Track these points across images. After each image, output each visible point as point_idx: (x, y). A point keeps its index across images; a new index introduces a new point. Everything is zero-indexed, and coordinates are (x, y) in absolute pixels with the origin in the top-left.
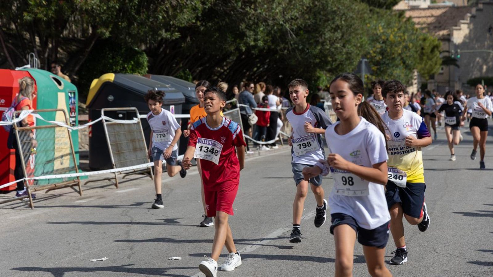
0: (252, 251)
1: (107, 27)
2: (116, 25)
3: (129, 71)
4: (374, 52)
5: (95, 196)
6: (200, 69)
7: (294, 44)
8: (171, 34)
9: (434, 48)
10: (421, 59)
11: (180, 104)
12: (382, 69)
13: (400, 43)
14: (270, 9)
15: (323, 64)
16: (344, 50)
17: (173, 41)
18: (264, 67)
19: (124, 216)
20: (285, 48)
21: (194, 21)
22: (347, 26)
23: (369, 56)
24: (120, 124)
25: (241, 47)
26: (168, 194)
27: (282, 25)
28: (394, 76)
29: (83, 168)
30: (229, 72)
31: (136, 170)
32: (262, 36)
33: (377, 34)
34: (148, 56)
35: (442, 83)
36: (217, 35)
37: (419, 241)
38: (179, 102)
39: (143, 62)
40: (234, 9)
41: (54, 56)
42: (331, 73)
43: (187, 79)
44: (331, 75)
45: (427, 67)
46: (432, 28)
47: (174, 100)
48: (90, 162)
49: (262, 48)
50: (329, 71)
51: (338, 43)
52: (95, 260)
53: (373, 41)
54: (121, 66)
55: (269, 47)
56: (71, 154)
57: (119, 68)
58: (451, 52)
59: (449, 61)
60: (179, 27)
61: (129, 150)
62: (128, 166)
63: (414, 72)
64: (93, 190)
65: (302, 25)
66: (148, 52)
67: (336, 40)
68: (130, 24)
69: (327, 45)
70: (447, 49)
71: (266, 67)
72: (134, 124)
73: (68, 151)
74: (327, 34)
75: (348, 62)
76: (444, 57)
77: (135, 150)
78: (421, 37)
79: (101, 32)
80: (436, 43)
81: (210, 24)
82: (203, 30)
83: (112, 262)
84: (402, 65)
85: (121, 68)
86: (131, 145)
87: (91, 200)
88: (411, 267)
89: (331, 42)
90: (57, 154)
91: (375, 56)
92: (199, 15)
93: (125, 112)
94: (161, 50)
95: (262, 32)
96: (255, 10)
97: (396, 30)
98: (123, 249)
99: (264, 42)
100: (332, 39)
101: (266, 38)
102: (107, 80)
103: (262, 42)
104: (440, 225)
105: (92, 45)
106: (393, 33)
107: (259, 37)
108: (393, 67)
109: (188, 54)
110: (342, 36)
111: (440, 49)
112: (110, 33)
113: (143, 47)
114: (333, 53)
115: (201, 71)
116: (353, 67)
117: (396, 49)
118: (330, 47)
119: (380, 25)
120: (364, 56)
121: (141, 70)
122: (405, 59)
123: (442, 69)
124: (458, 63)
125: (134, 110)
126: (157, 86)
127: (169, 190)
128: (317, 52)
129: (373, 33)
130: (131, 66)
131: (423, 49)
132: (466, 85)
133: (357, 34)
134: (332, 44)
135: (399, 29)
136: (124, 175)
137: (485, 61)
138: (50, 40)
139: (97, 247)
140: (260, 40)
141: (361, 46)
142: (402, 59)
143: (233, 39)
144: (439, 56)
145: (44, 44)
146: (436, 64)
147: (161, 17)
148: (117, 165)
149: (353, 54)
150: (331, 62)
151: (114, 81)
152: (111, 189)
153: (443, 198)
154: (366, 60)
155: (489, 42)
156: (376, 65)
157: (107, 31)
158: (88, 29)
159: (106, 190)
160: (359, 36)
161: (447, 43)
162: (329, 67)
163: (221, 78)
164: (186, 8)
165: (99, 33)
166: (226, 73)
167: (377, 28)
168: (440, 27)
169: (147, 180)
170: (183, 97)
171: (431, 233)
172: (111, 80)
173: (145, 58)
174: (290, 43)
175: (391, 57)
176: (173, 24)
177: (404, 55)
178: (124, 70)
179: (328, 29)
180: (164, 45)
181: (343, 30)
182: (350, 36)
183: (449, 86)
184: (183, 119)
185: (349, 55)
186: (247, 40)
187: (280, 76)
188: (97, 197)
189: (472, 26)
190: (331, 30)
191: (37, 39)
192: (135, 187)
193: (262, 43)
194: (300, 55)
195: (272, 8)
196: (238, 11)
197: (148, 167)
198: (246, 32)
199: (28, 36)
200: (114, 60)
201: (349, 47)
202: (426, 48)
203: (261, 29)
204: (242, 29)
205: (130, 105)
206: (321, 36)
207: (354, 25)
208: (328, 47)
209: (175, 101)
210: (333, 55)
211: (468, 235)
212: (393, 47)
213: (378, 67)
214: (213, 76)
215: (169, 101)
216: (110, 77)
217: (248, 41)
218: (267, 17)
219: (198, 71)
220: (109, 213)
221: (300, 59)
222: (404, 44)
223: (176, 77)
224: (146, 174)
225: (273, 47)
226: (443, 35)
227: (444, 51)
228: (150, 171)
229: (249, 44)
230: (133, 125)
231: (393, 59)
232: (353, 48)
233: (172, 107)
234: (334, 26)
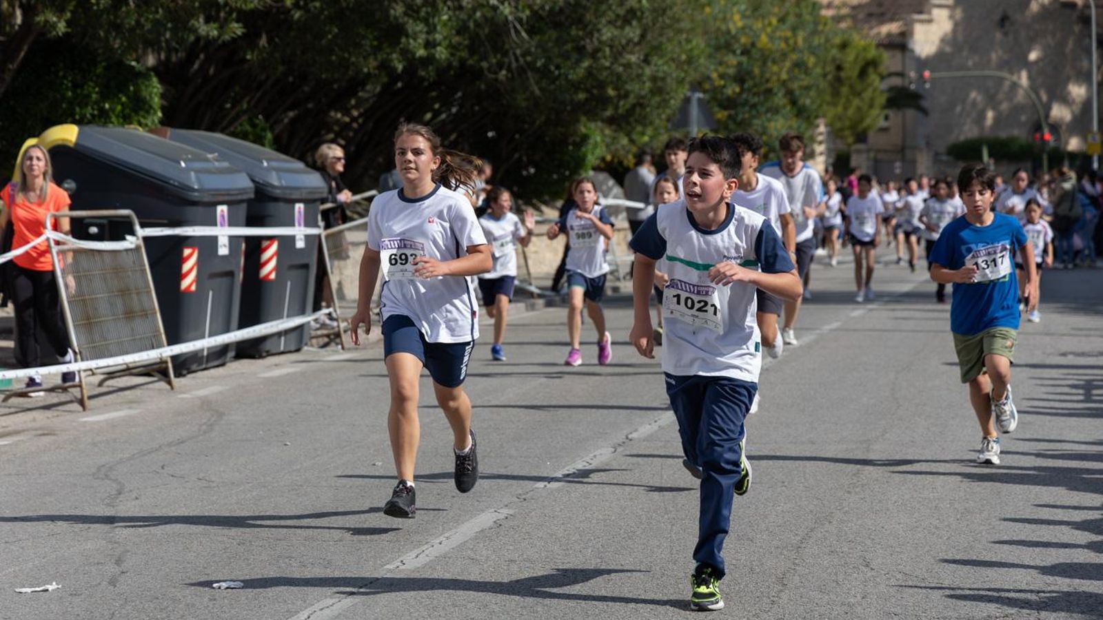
0: (419, 566)
1: (60, 11)
2: (83, 5)
3: (114, 119)
4: (721, 76)
5: (27, 430)
6: (291, 114)
7: (524, 55)
8: (221, 28)
9: (868, 66)
10: (836, 93)
11: (241, 201)
12: (740, 117)
13: (784, 55)
15: (595, 105)
16: (648, 71)
17: (225, 44)
18: (450, 110)
19: (103, 479)
20: (500, 66)
22: (654, 10)
23: (707, 86)
24: (92, 251)
25: (391, 60)
26: (211, 425)
27: (495, 8)
28: (771, 136)
29: (2, 360)
30: (364, 122)
31: (131, 365)
32: (445, 34)
33: (729, 32)
34: (161, 81)
35: (886, 151)
36: (336, 30)
37: (828, 542)
38: (240, 197)
39: (150, 95)
42: (614, 127)
43: (259, 140)
44: (615, 131)
45: (851, 112)
46: (861, 16)
47: (228, 192)
48: (16, 345)
49: (445, 64)
50: (611, 121)
51: (632, 53)
52: (29, 590)
53: (718, 48)
54: (95, 107)
55: (462, 62)
57: (89, 111)
58: (909, 77)
59: (902, 99)
60: (240, 12)
61: (113, 315)
62: (111, 356)
63: (818, 126)
64: (23, 413)
65: (542, 8)
66: (162, 71)
67: (627, 44)
68: (119, 1)
69: (605, 57)
70: (898, 68)
71: (454, 110)
72: (127, 250)
74: (604, 30)
75: (657, 99)
76: (891, 89)
77: (129, 315)
78: (837, 40)
79: (46, 21)
80: (872, 53)
81: (317, 4)
82: (299, 19)
83: (71, 595)
84: (788, 108)
85: (96, 112)
86: (119, 303)
87: (19, 441)
88: (809, 606)
89: (615, 50)
91: (724, 87)
93: (105, 221)
94: (196, 66)
95: (445, 25)
97: (774, 21)
98: (98, 564)
99: (449, 50)
100: (617, 43)
101: (456, 40)
102: (60, 143)
103: (446, 48)
104: (880, 501)
105: (22, 54)
106: (769, 30)
107: (438, 37)
108: (767, 111)
109: (263, 77)
110: (643, 36)
111: (883, 69)
112: (69, 23)
113: (151, 61)
114: (619, 76)
115: (293, 121)
116: (668, 111)
117: (775, 68)
118: (612, 63)
119: (735, 9)
120: (697, 86)
121: (144, 117)
122: (797, 93)
123: (887, 118)
124: (925, 104)
125: (128, 217)
126: (185, 157)
127: (213, 416)
128: (581, 75)
129: (719, 29)
130: (119, 108)
131: (839, 68)
132: (944, 158)
133: (680, 31)
134: (617, 55)
135: (782, 20)
136: (102, 377)
137: (992, 100)
139: (33, 556)
140: (439, 44)
141: (690, 61)
142: (790, 93)
143: (375, 43)
144: (878, 86)
146: (871, 106)
148: (84, 352)
149: (669, 80)
150: (615, 101)
151: (77, 144)
152: (70, 411)
153: (887, 435)
154: (701, 95)
155: (1000, 53)
156: (725, 108)
157: (59, 18)
158: (13, 15)
159: (58, 416)
160: (684, 36)
161: (898, 55)
162: (609, 113)
163: (343, 139)
165: (42, 24)
166: (355, 125)
167: (728, 16)
168: (882, 14)
169: (159, 390)
170: (250, 185)
171: (859, 522)
172: (71, 141)
173: (154, 87)
174: (515, 54)
175: (762, 88)
176: (226, 4)
177: (795, 86)
178: (102, 118)
179: (608, 18)
180: (202, 56)
181: (644, 21)
182: (661, 35)
183: (903, 160)
184: (248, 239)
185: (660, 84)
186: (409, 44)
187: (490, 134)
188: (34, 432)
189: (959, 13)
190: (616, 21)
192: (130, 408)
193: (444, 51)
194: (537, 83)
197: (161, 359)
198: (405, 23)
200: (79, 91)
201: (660, 62)
202: (847, 65)
203: (445, 17)
204: (396, 18)
205: (118, 204)
206: (591, 34)
207: (671, 8)
208: (607, 64)
209: (229, 195)
210: (618, 82)
211: (949, 526)
212: (769, 64)
213: (733, 112)
214: (323, 132)
215: (213, 195)
216: (67, 133)
217: (411, 47)
219: (286, 121)
220: (66, 472)
221: (537, 92)
222: (794, 57)
223: (233, 135)
224: (155, 374)
225: (470, 62)
226: (889, 35)
227: (890, 75)
228: (166, 369)
229: (414, 54)
230: (125, 253)
231: (769, 91)
232: (669, 67)
233: (222, 210)
234: (621, 11)
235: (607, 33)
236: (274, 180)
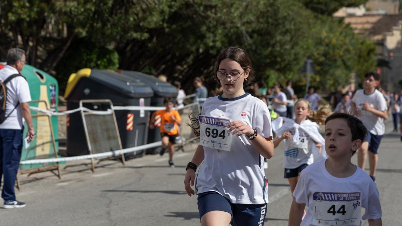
1: (83, 27)
2: (92, 26)
3: (101, 67)
5: (74, 179)
6: (163, 66)
7: (249, 45)
8: (141, 36)
9: (370, 51)
10: (359, 62)
12: (325, 69)
13: (341, 46)
14: (229, 13)
15: (273, 64)
17: (142, 41)
19: (103, 198)
21: (161, 23)
22: (295, 30)
23: (313, 58)
24: (96, 115)
26: (140, 178)
27: (239, 28)
28: (336, 76)
29: (62, 154)
30: (189, 70)
32: (220, 37)
33: (320, 38)
34: (118, 53)
36: (181, 36)
38: (148, 96)
40: (196, 12)
41: (34, 53)
42: (279, 72)
45: (364, 68)
46: (367, 33)
48: (67, 149)
49: (220, 48)
50: (278, 70)
51: (287, 45)
53: (317, 44)
54: (95, 63)
56: (52, 142)
57: (93, 64)
58: (385, 56)
59: (383, 63)
60: (148, 29)
61: (103, 138)
62: (102, 153)
64: (71, 173)
65: (256, 28)
67: (286, 42)
68: (104, 25)
69: (277, 47)
70: (381, 52)
72: (108, 115)
73: (48, 139)
74: (277, 37)
75: (295, 62)
76: (378, 60)
77: (109, 138)
78: (361, 41)
79: (79, 31)
80: (372, 47)
81: (174, 26)
82: (168, 31)
84: (343, 66)
85: (95, 65)
86: (105, 134)
87: (71, 183)
89: (281, 44)
90: (39, 142)
91: (319, 58)
92: (166, 17)
93: (99, 104)
94: (129, 48)
95: (220, 34)
96: (216, 14)
97: (338, 34)
99: (222, 43)
100: (282, 41)
101: (224, 39)
102: (83, 76)
105: (68, 44)
106: (336, 37)
107: (217, 38)
108: (335, 67)
110: (291, 39)
111: (376, 52)
112: (87, 32)
116: (299, 67)
117: (338, 51)
118: (280, 49)
119: (323, 30)
120: (309, 58)
121: (112, 66)
122: (346, 60)
124: (390, 65)
125: (108, 102)
126: (128, 81)
128: (268, 53)
129: (317, 37)
130: (103, 63)
131: (360, 51)
132: (397, 85)
134: (282, 46)
135: (341, 33)
136: (99, 161)
138: (31, 39)
140: (218, 41)
141: (307, 48)
142: (343, 60)
143: (195, 40)
144: (374, 58)
145: (26, 43)
146: (371, 65)
147: (132, 19)
148: (93, 151)
149: (300, 55)
150: (280, 62)
151: (90, 76)
152: (88, 173)
154: (310, 61)
156: (319, 66)
157: (83, 30)
158: (64, 30)
159: (84, 174)
160: (306, 39)
161: (381, 47)
162: (278, 67)
163: (181, 76)
164: (154, 11)
165: (76, 33)
166: (186, 71)
167: (321, 32)
168: (375, 32)
169: (119, 166)
170: (152, 91)
172: (88, 75)
173: (116, 56)
174: (246, 45)
175: (333, 59)
176: (143, 26)
177: (345, 58)
178: (98, 67)
179: (279, 33)
181: (292, 34)
182: (298, 39)
184: (151, 111)
185: (297, 56)
186: (207, 41)
190: (282, 33)
191: (20, 38)
193: (219, 44)
195: (231, 13)
196: (200, 15)
197: (120, 154)
198: (206, 34)
199: (11, 34)
200: (89, 57)
201: (297, 48)
202: (363, 51)
203: (220, 31)
204: (203, 32)
205: (105, 98)
206: (272, 38)
207: (302, 29)
208: (278, 49)
209: (145, 95)
210: (281, 55)
212: (336, 49)
213: (322, 67)
215: (139, 95)
216: (86, 72)
218: (226, 20)
222: (345, 47)
224: (118, 160)
226: (378, 40)
227: (379, 54)
228: (122, 158)
231: (335, 60)
232: (300, 50)
233: (142, 100)
234: (284, 30)
235: (279, 38)
236: (160, 90)
